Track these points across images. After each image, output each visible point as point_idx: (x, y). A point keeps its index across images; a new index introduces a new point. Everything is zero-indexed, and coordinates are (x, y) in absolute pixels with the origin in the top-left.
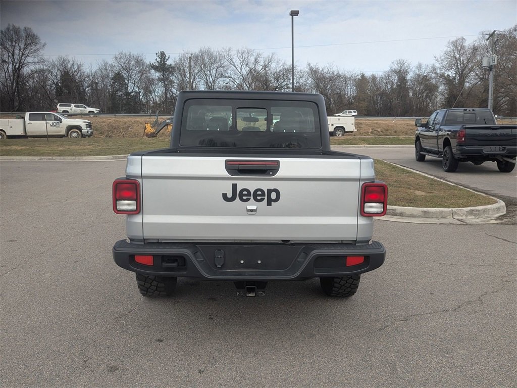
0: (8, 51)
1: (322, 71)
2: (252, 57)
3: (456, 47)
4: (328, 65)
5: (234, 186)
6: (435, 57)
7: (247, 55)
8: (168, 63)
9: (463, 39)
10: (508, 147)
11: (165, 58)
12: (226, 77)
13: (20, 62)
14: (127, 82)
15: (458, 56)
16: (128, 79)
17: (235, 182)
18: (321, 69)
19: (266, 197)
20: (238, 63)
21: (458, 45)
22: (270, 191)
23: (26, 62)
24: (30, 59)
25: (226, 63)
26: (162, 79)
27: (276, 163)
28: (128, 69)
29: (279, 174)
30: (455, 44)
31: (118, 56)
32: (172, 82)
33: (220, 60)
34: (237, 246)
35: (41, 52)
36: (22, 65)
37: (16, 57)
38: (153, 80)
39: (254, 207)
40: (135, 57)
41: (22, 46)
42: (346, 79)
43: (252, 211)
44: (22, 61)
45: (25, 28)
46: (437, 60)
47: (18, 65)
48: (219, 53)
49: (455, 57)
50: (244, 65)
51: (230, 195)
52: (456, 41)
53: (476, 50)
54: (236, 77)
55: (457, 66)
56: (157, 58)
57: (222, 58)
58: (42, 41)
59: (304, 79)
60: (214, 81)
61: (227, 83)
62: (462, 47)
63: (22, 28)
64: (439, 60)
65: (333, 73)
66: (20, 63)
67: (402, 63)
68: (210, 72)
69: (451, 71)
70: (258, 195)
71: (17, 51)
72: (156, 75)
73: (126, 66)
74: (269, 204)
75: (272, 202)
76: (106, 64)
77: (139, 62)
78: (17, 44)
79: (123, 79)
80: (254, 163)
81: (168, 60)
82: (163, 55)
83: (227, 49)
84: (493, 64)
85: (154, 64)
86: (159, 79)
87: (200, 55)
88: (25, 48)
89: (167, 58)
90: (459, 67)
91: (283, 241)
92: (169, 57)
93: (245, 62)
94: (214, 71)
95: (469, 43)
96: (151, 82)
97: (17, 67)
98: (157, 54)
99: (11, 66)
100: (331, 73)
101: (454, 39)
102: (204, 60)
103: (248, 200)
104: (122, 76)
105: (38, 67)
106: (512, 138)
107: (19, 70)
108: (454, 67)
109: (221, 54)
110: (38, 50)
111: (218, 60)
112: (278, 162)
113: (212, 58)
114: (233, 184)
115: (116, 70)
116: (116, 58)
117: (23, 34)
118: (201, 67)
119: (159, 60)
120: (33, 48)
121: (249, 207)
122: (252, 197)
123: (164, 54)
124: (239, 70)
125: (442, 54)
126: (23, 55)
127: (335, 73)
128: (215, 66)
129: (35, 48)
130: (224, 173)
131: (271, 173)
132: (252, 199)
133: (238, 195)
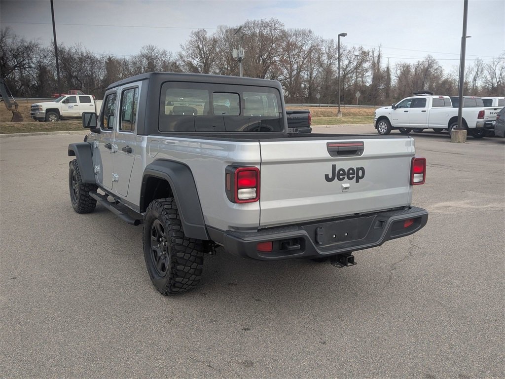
1: (69, 51)
3: (199, 38)
4: (75, 45)
5: (334, 167)
6: (181, 46)
9: (204, 31)
10: (299, 129)
15: (201, 46)
17: (334, 163)
18: (67, 49)
19: (355, 175)
21: (200, 36)
22: (358, 169)
27: (362, 144)
29: (364, 154)
30: (197, 34)
34: (331, 223)
39: (348, 185)
42: (93, 61)
43: (346, 188)
46: (183, 49)
49: (198, 47)
51: (330, 176)
52: (199, 32)
53: (216, 42)
55: (201, 56)
59: (49, 59)
62: (205, 38)
64: (185, 48)
65: (82, 54)
67: (152, 49)
69: (197, 60)
70: (350, 174)
74: (357, 181)
75: (360, 180)
80: (346, 145)
84: (242, 56)
90: (203, 56)
91: (355, 214)
95: (209, 35)
100: (80, 54)
101: (197, 30)
106: (301, 121)
108: (199, 56)
112: (363, 142)
114: (333, 165)
121: (345, 185)
122: (346, 176)
125: (187, 43)
127: (85, 55)
130: (327, 155)
131: (359, 153)
132: (346, 178)
133: (337, 175)
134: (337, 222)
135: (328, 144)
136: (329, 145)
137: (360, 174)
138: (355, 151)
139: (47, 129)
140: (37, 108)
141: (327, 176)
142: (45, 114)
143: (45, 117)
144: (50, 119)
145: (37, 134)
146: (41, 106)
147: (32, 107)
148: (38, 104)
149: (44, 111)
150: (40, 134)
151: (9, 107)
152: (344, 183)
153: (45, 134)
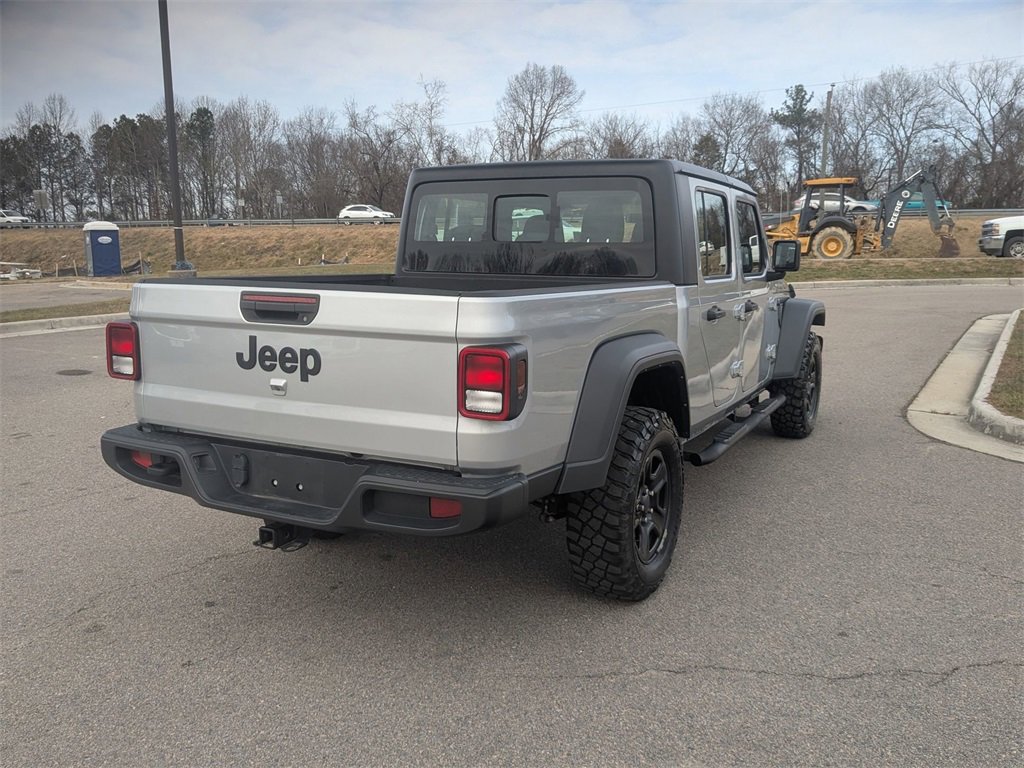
0: (524, 111)
2: (1005, 79)
5: (253, 340)
7: (994, 75)
8: (810, 107)
11: (803, 97)
12: (939, 127)
13: (542, 128)
14: (723, 152)
16: (727, 146)
17: (252, 333)
19: (299, 365)
20: (969, 92)
22: (305, 353)
23: (550, 128)
24: (556, 123)
25: (940, 96)
26: (794, 142)
27: (314, 300)
28: (728, 126)
29: (319, 321)
31: (710, 103)
32: (813, 146)
33: (926, 91)
34: (267, 453)
35: (577, 107)
36: (544, 133)
37: (537, 120)
38: (775, 144)
39: (281, 383)
40: (743, 100)
41: (547, 99)
43: (277, 388)
44: (546, 126)
45: (554, 67)
47: (538, 134)
48: (925, 76)
50: (986, 99)
51: (246, 358)
54: (963, 125)
56: (788, 99)
57: (930, 84)
58: (579, 89)
60: (908, 139)
61: (936, 141)
63: (549, 69)
66: (541, 131)
68: (901, 119)
70: (288, 360)
71: (537, 111)
72: (781, 133)
73: (724, 121)
74: (304, 378)
75: (309, 376)
76: (686, 120)
77: (750, 110)
78: (539, 98)
79: (715, 146)
81: (808, 101)
82: (799, 93)
83: (947, 65)
85: (780, 112)
86: (789, 143)
87: (881, 84)
88: (551, 106)
89: (807, 97)
92: (812, 96)
93: (987, 91)
94: (910, 117)
96: (771, 149)
97: (536, 137)
98: (787, 91)
99: (527, 137)
102: (888, 94)
103: (271, 368)
104: (715, 142)
105: (569, 135)
107: (540, 143)
109: (931, 79)
110: (571, 104)
111: (921, 91)
112: (317, 298)
113: (908, 89)
114: (251, 337)
115: (705, 130)
116: (707, 107)
117: (549, 79)
118: (880, 110)
119: (790, 103)
120: (565, 101)
121: (275, 382)
122: (278, 363)
123: (802, 90)
124: (972, 109)
126: (547, 115)
128: (914, 104)
129: (567, 102)
130: (238, 316)
131: (305, 319)
132: (278, 365)
133: (258, 358)
134: (278, 454)
135: (243, 294)
136: (247, 297)
137: (310, 363)
138: (299, 314)
139: (966, 272)
140: (989, 230)
141: (240, 356)
142: (1002, 242)
143: (1001, 247)
144: (1012, 253)
145: (938, 283)
146: (998, 225)
147: (984, 226)
148: (992, 221)
149: (1002, 235)
150: (944, 283)
151: (936, 228)
152: (275, 377)
153: (955, 282)
